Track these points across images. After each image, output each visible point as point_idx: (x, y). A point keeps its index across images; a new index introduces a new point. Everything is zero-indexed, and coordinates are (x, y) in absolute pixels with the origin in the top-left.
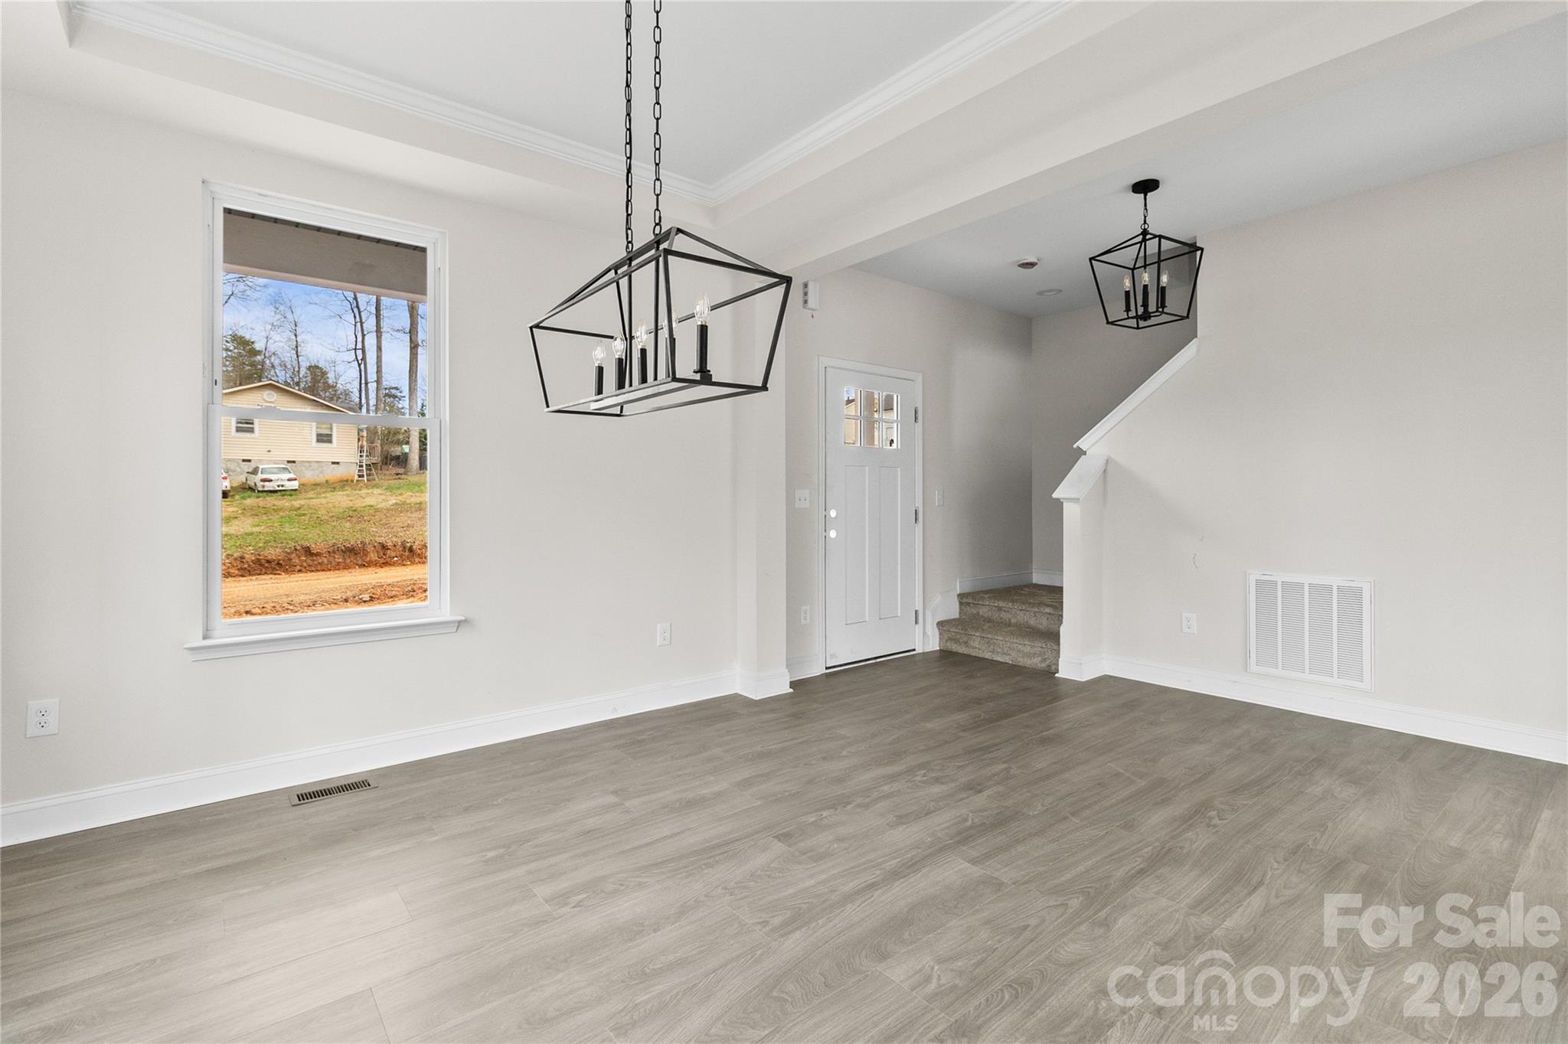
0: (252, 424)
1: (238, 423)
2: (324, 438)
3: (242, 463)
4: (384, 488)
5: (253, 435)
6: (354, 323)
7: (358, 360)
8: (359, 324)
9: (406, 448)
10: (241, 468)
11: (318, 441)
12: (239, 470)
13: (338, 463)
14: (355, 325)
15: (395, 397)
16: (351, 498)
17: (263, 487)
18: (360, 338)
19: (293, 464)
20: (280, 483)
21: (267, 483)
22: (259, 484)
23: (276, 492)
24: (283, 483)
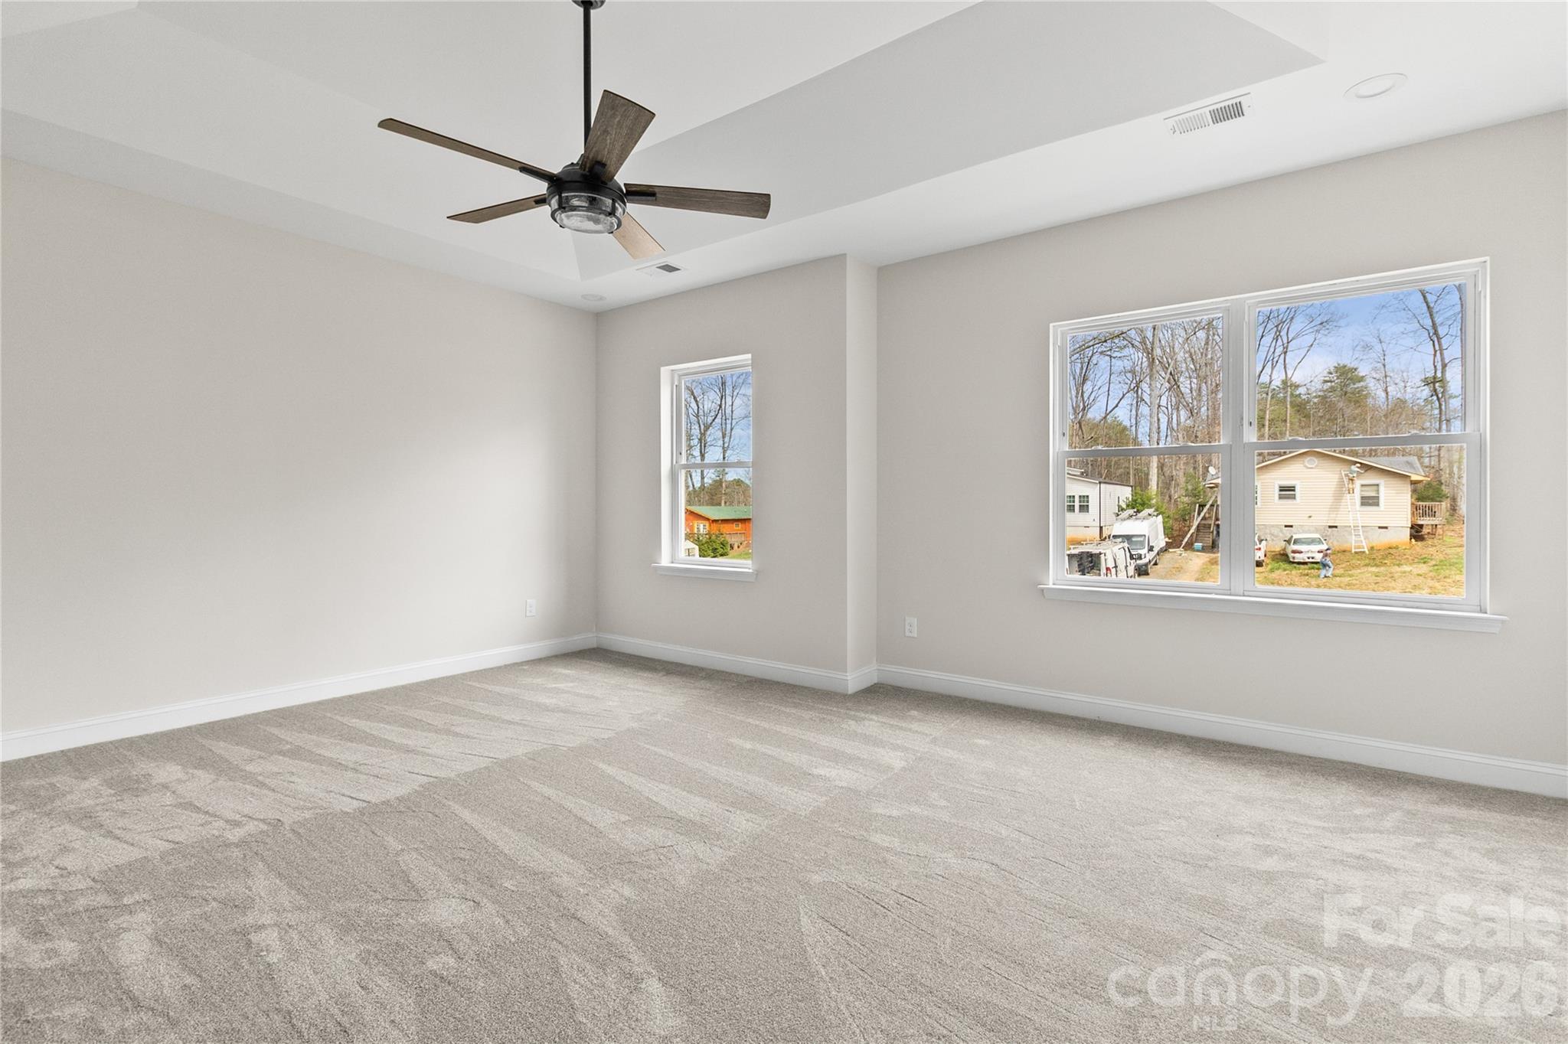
0: (1294, 490)
1: (1281, 490)
2: (1370, 501)
3: (1284, 528)
5: (1294, 502)
6: (1433, 353)
8: (1438, 353)
10: (1283, 533)
11: (1363, 504)
12: (1281, 535)
13: (1386, 528)
14: (1435, 355)
17: (1294, 558)
18: (1439, 367)
19: (1334, 529)
20: (1310, 555)
21: (1297, 555)
22: (1291, 555)
23: (1305, 563)
24: (1313, 555)
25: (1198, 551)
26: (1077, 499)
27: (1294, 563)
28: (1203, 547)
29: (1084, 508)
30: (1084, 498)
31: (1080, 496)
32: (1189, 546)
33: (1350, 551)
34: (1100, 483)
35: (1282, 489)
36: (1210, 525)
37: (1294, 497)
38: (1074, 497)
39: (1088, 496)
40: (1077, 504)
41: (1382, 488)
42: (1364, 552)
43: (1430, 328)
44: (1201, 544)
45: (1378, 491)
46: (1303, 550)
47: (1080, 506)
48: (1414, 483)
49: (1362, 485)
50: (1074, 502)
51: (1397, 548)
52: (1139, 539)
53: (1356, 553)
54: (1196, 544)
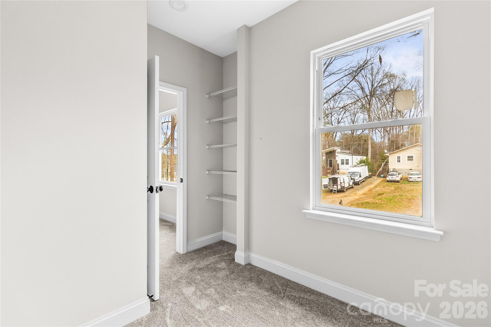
0: (413, 158)
12: (407, 172)
17: (409, 180)
20: (415, 179)
21: (410, 179)
22: (409, 179)
23: (413, 182)
24: (416, 179)
25: (382, 177)
26: (345, 161)
27: (409, 181)
28: (384, 176)
29: (347, 163)
30: (347, 160)
31: (346, 160)
32: (379, 176)
34: (352, 155)
35: (409, 157)
36: (387, 169)
37: (412, 160)
38: (344, 160)
39: (348, 160)
40: (345, 162)
44: (383, 175)
47: (346, 163)
50: (344, 161)
52: (357, 173)
54: (381, 175)
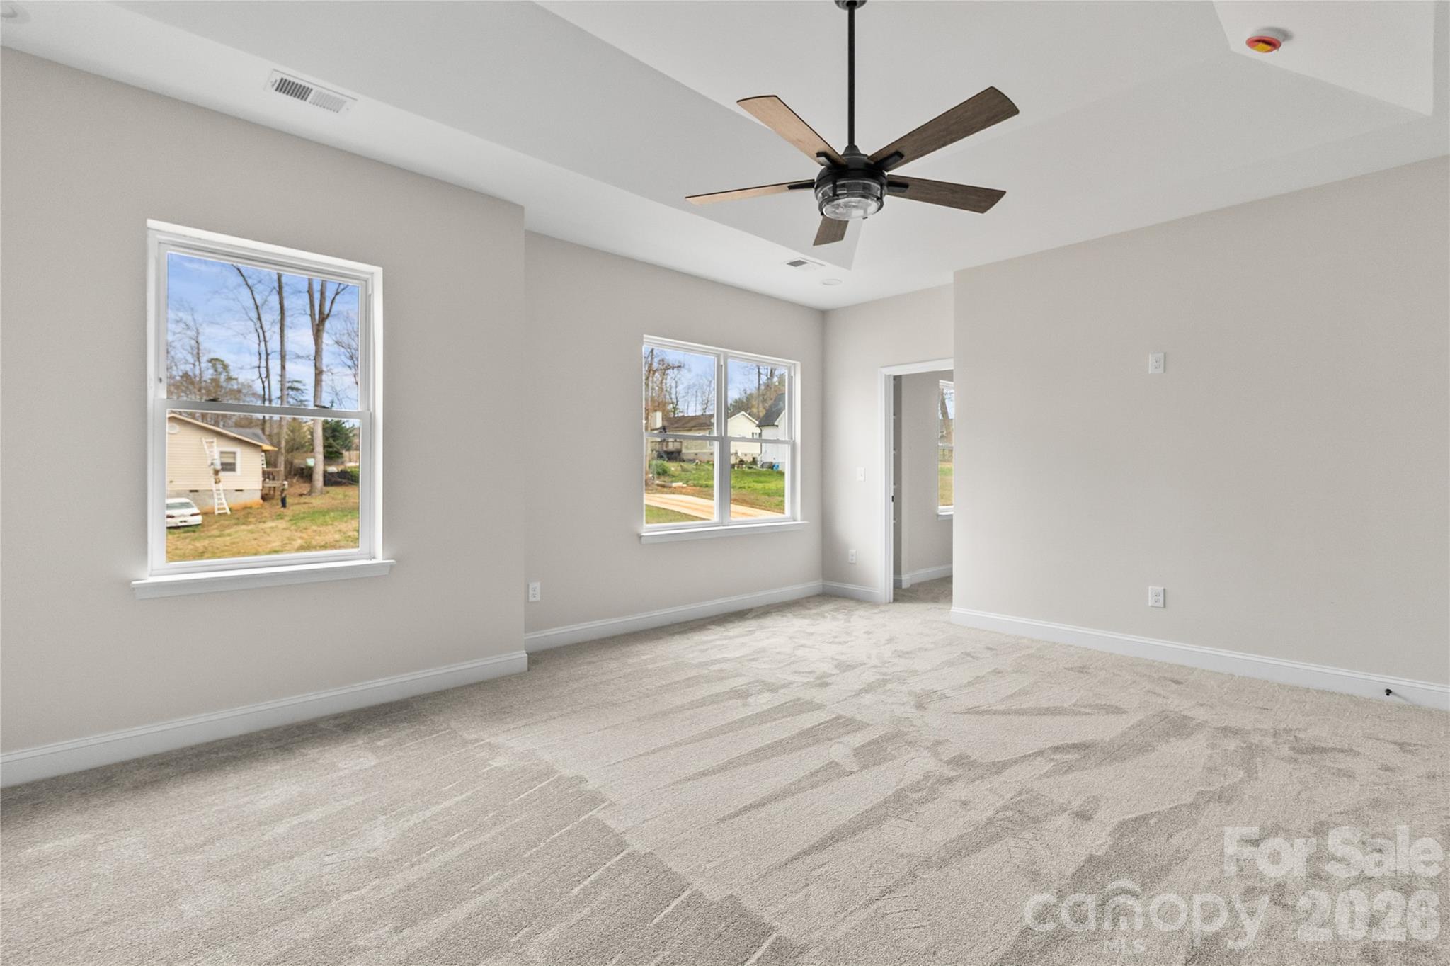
2: (228, 467)
4: (287, 518)
6: (258, 342)
7: (261, 378)
8: (263, 344)
9: (310, 462)
11: (222, 471)
13: (241, 491)
14: (259, 345)
15: (297, 389)
16: (255, 536)
18: (264, 356)
19: (196, 493)
20: (182, 519)
23: (178, 527)
24: (186, 519)
33: (214, 513)
41: (238, 456)
42: (226, 513)
43: (255, 320)
45: (235, 458)
46: (174, 514)
48: (265, 451)
49: (222, 453)
51: (251, 508)
53: (219, 514)
